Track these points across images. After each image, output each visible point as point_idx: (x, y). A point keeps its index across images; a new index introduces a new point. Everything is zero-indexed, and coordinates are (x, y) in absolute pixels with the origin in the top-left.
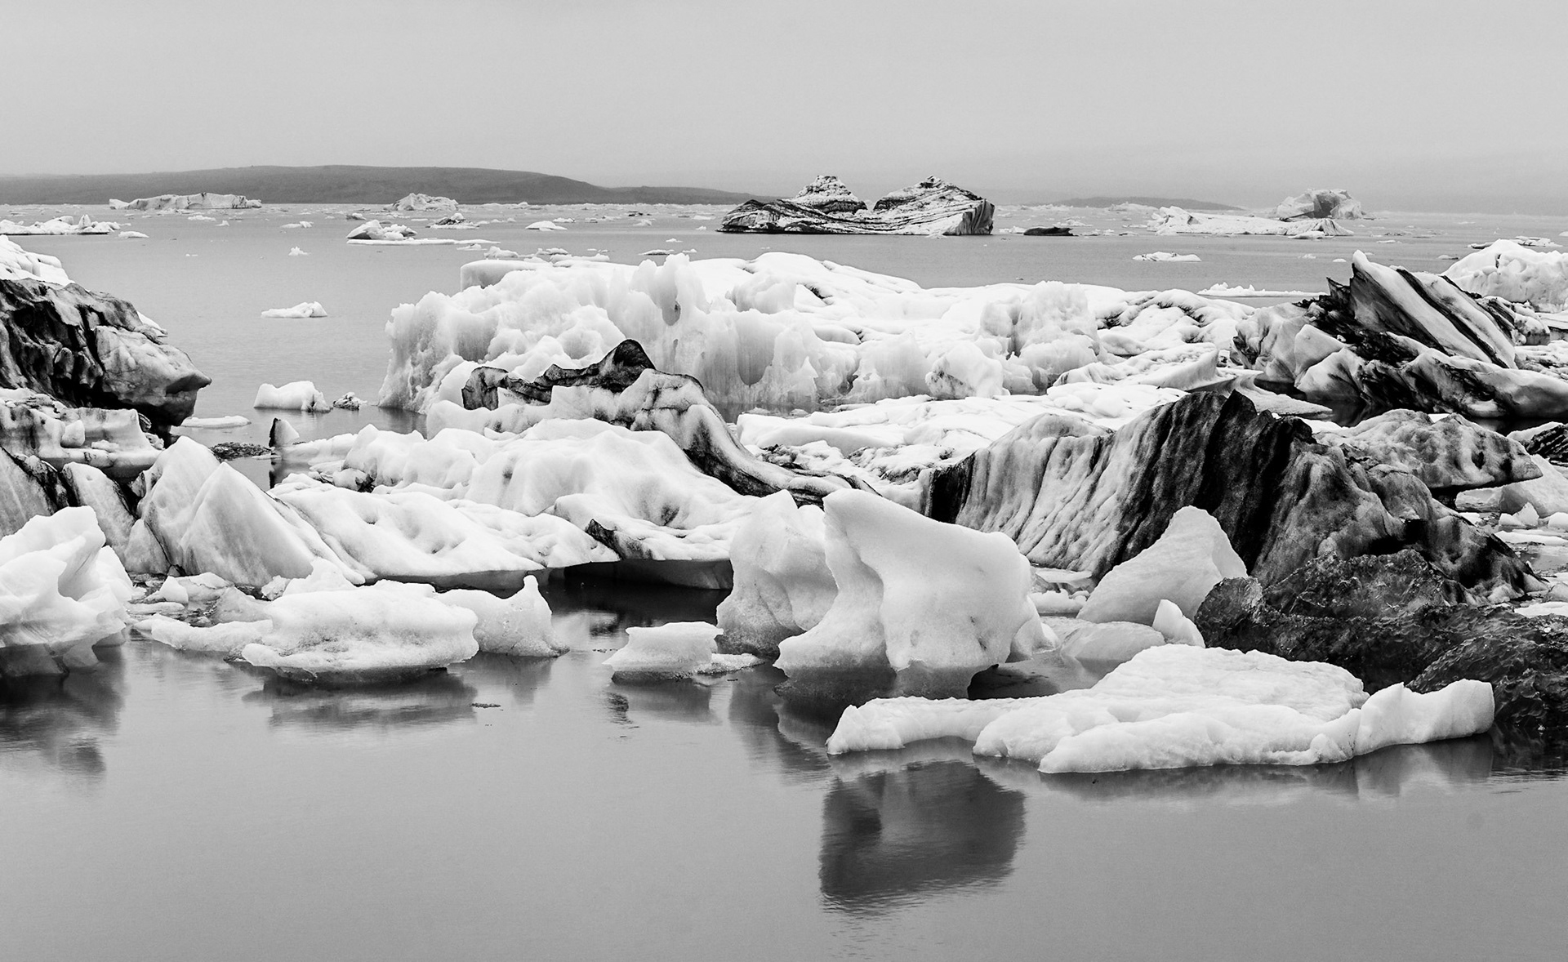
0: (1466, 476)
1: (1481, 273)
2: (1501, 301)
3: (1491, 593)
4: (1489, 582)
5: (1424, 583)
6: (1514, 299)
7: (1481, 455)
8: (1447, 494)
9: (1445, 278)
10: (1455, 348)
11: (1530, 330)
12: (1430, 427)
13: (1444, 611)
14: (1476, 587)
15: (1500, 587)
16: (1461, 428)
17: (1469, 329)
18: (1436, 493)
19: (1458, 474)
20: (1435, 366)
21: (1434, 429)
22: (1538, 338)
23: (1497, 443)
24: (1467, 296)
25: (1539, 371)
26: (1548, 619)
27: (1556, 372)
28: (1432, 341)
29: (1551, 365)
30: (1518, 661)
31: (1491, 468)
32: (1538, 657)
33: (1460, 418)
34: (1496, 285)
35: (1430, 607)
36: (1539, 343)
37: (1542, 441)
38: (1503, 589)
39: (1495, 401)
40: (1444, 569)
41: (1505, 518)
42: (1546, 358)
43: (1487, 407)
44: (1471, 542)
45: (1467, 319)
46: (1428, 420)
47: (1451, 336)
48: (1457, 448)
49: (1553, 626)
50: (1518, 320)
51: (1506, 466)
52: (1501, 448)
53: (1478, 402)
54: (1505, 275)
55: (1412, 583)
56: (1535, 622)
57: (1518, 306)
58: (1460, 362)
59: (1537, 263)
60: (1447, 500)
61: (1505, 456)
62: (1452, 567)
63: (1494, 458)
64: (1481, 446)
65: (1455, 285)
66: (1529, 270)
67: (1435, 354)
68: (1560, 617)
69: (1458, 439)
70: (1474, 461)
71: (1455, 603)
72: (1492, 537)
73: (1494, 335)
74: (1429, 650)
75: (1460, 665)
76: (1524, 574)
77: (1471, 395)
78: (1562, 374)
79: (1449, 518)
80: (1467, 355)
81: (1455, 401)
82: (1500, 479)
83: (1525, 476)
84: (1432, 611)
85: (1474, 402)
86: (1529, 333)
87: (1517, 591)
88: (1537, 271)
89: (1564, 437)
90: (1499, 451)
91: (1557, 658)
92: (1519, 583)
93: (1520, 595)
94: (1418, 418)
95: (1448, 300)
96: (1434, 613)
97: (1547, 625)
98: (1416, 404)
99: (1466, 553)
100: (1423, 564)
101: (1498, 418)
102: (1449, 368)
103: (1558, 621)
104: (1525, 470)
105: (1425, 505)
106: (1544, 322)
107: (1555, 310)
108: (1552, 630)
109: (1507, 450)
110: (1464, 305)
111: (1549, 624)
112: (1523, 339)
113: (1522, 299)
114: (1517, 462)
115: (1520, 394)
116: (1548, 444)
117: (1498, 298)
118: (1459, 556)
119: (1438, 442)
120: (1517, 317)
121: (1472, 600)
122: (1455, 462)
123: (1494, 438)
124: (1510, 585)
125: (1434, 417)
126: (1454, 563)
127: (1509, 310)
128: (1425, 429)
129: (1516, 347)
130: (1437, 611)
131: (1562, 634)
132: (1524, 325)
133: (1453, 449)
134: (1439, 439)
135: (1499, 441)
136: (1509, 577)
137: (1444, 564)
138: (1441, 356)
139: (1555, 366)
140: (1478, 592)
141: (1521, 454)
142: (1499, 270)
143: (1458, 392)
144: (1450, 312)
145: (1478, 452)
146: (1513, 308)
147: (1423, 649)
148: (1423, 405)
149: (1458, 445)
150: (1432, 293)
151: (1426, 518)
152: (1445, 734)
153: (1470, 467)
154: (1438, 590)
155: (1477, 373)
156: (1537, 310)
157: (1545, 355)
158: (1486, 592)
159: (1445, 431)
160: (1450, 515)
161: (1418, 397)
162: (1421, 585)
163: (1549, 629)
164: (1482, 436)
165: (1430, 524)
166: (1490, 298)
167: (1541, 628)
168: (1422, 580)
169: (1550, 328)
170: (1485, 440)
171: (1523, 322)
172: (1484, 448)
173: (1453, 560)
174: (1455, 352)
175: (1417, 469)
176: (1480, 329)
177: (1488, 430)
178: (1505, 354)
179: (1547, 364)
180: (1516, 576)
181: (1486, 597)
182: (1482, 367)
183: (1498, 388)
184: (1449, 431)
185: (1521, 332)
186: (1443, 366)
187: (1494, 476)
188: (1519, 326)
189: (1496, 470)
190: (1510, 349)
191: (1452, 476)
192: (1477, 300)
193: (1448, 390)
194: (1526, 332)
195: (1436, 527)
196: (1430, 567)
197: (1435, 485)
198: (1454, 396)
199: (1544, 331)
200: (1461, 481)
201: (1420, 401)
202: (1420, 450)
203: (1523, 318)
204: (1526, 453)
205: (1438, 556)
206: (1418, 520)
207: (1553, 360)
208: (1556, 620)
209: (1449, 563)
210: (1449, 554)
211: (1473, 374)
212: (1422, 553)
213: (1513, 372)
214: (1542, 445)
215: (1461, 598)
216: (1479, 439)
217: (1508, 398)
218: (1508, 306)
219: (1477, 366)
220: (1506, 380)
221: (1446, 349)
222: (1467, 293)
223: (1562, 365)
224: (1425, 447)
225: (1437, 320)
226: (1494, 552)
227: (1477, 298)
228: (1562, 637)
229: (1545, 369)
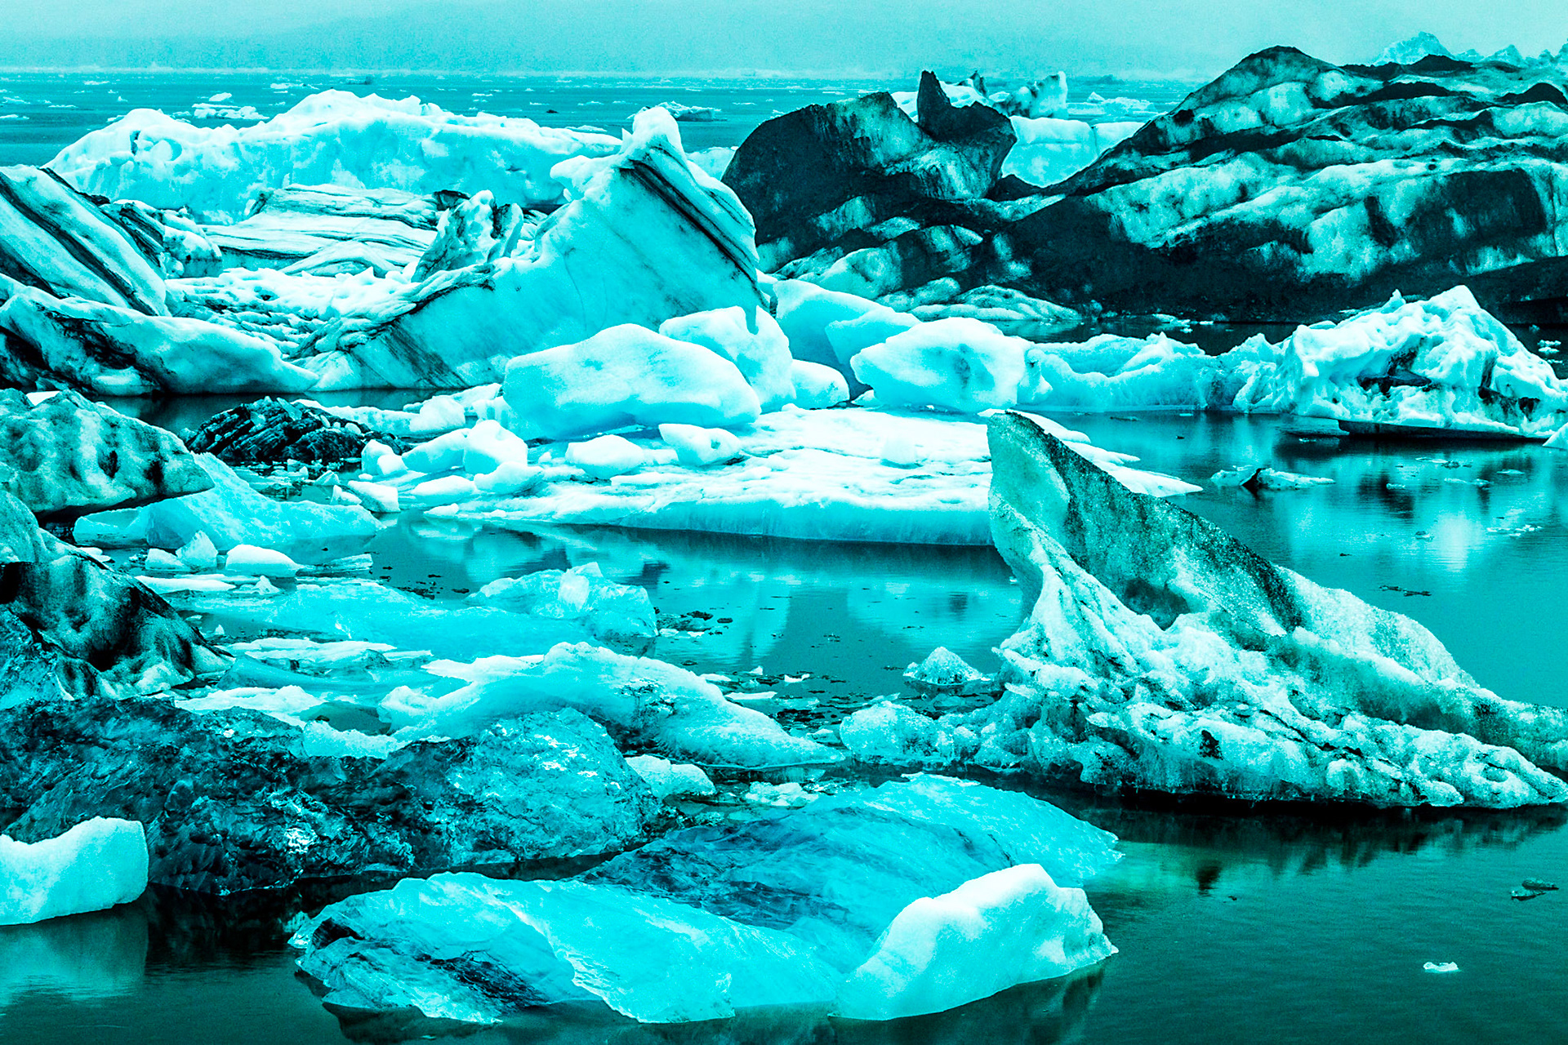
0: (90, 491)
1: (108, 162)
2: (141, 206)
3: (140, 678)
4: (136, 659)
5: (27, 664)
6: (162, 205)
7: (114, 455)
8: (61, 520)
9: (49, 172)
10: (68, 286)
11: (189, 252)
12: (28, 414)
13: (60, 708)
14: (115, 668)
15: (154, 668)
16: (78, 413)
17: (90, 254)
18: (44, 519)
19: (76, 486)
20: (37, 316)
21: (35, 416)
22: (203, 264)
23: (138, 436)
24: (84, 201)
25: (205, 319)
26: (230, 716)
27: (234, 319)
28: (31, 274)
29: (225, 307)
30: (183, 787)
31: (129, 477)
32: (215, 778)
33: (78, 397)
34: (133, 182)
35: (38, 704)
36: (205, 273)
37: (217, 432)
38: (159, 670)
39: (136, 368)
40: (62, 641)
41: (156, 556)
42: (216, 297)
43: (123, 379)
44: (105, 597)
45: (87, 237)
46: (25, 402)
47: (61, 266)
48: (73, 446)
49: (237, 726)
50: (171, 237)
51: (155, 472)
52: (145, 444)
53: (108, 370)
54: (146, 165)
55: (7, 665)
56: (209, 721)
57: (170, 215)
58: (77, 306)
59: (198, 146)
60: (60, 530)
61: (152, 456)
62: (77, 638)
63: (134, 459)
64: (112, 440)
65: (64, 182)
66: (186, 156)
67: (37, 295)
68: (249, 711)
69: (74, 432)
70: (102, 466)
71: (82, 694)
72: (138, 586)
73: (132, 262)
74: (37, 773)
75: (90, 796)
76: (193, 645)
77: (97, 360)
78: (244, 322)
79: (68, 558)
80: (89, 295)
81: (71, 371)
82: (146, 493)
83: (186, 488)
84: (40, 709)
85: (102, 371)
86: (189, 258)
87: (181, 672)
88: (199, 157)
89: (252, 424)
90: (143, 450)
91: (246, 778)
92: (185, 660)
93: (187, 679)
94: (8, 400)
95: (55, 208)
96: (44, 714)
97: (228, 725)
98: (8, 377)
99: (97, 614)
100: (24, 634)
101: (144, 396)
102: (60, 319)
103: (246, 718)
104: (186, 477)
105: (28, 538)
106: (211, 239)
107: (231, 220)
108: (236, 733)
109: (155, 447)
110: (82, 215)
111: (230, 723)
112: (179, 266)
113: (175, 205)
114: (172, 466)
115: (175, 356)
116: (226, 435)
117: (136, 202)
118: (85, 620)
119: (41, 436)
120: (168, 232)
121: (109, 689)
122: (72, 471)
123: (132, 428)
124: (170, 664)
125: (35, 398)
126: (78, 631)
127: (155, 222)
128: (18, 418)
129: (167, 281)
130: (50, 709)
131: (253, 739)
132: (180, 245)
133: (67, 446)
134: (43, 431)
135: (141, 432)
136: (168, 649)
137: (64, 635)
138: (46, 298)
139: (231, 310)
140: (118, 677)
141: (177, 453)
142: (138, 157)
143: (75, 356)
144: (57, 228)
145: (108, 451)
146: (161, 220)
147: (28, 771)
148: (19, 379)
149: (74, 441)
150: (27, 197)
151: (30, 559)
152: (68, 908)
153: (95, 475)
154: (50, 674)
155: (106, 326)
156: (201, 220)
157: (215, 292)
158: (132, 677)
159: (54, 419)
160: (69, 553)
161: (10, 366)
162: (22, 668)
163: (232, 732)
164: (113, 426)
165: (38, 570)
166: (123, 202)
167: (218, 731)
168: (22, 659)
169: (221, 248)
170: (119, 432)
171: (178, 240)
172: (116, 444)
173: (77, 627)
174: (68, 291)
175: (10, 481)
176: (107, 253)
177: (127, 417)
178: (150, 292)
179: (219, 308)
180: (178, 648)
181: (133, 683)
182: (114, 314)
183: (139, 348)
184: (62, 419)
185: (174, 256)
186: (49, 315)
187: (136, 489)
188: (172, 247)
189: (139, 480)
190: (159, 284)
191: (67, 491)
192: (103, 206)
193: (58, 353)
194: (184, 257)
195: (47, 573)
196: (38, 639)
197: (39, 507)
198: (70, 363)
199: (213, 254)
200: (81, 500)
201: (14, 371)
202: (13, 452)
203: (179, 233)
204: (185, 450)
205: (52, 620)
206: (17, 564)
207: (228, 300)
208: (243, 718)
209: (71, 631)
210: (70, 616)
211: (99, 327)
212: (25, 618)
213: (163, 321)
214: (218, 438)
215: (91, 687)
216: (110, 431)
217: (157, 363)
218: (153, 215)
219: (105, 313)
220: (154, 334)
221: (53, 287)
222: (85, 195)
223: (244, 308)
224: (21, 446)
225: (38, 240)
226: (143, 611)
227: (102, 203)
228: (252, 744)
229: (216, 315)
